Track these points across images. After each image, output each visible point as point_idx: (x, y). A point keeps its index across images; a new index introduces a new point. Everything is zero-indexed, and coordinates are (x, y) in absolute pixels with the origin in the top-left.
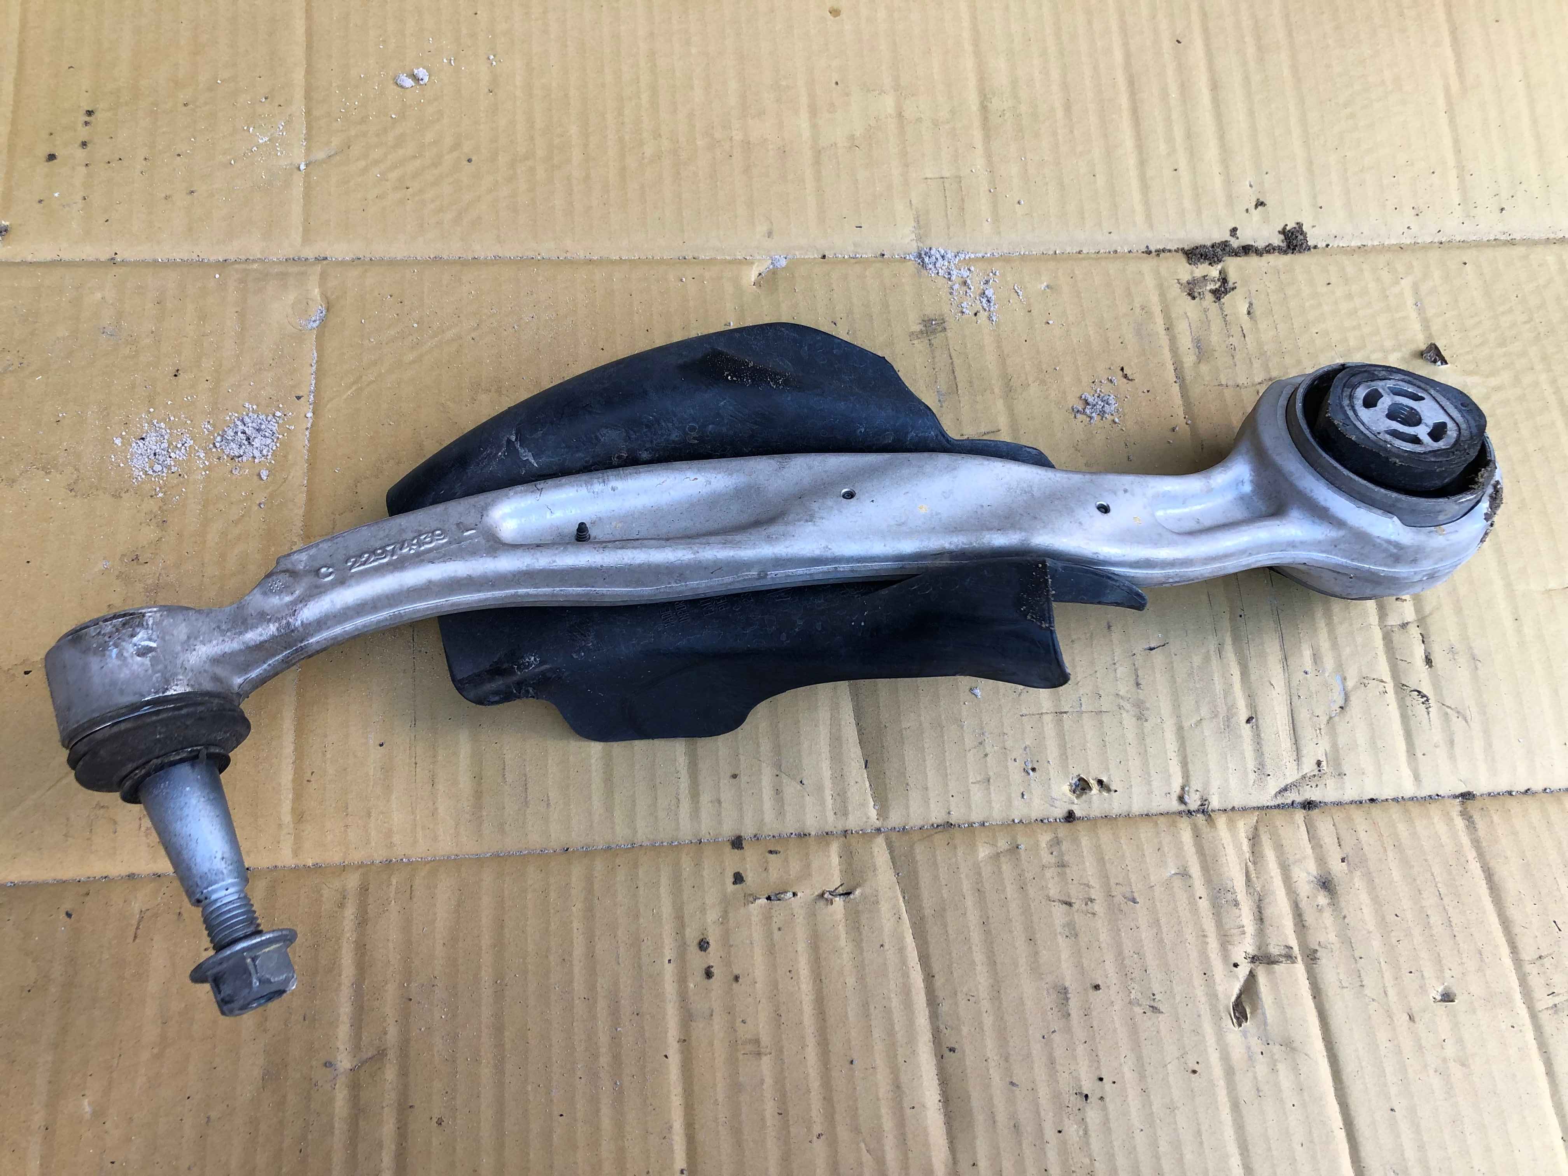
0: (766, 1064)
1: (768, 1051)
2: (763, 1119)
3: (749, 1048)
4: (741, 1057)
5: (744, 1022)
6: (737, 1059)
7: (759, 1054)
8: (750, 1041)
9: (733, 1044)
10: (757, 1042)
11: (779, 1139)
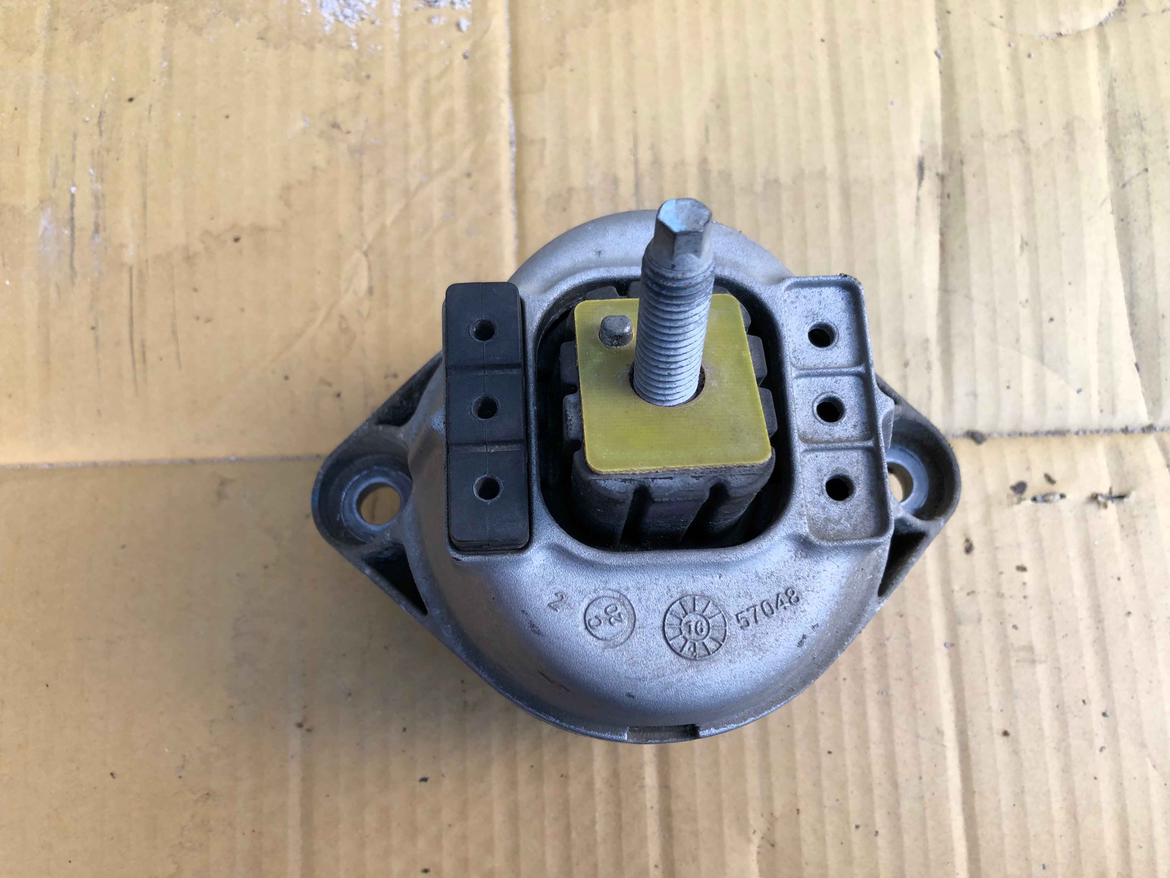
0: (1042, 672)
1: (1043, 658)
2: (1041, 729)
3: (1022, 654)
4: (1013, 664)
5: (1015, 627)
6: (1010, 668)
7: (1033, 662)
8: (1023, 648)
9: (1005, 652)
10: (1030, 648)
11: (1059, 750)
